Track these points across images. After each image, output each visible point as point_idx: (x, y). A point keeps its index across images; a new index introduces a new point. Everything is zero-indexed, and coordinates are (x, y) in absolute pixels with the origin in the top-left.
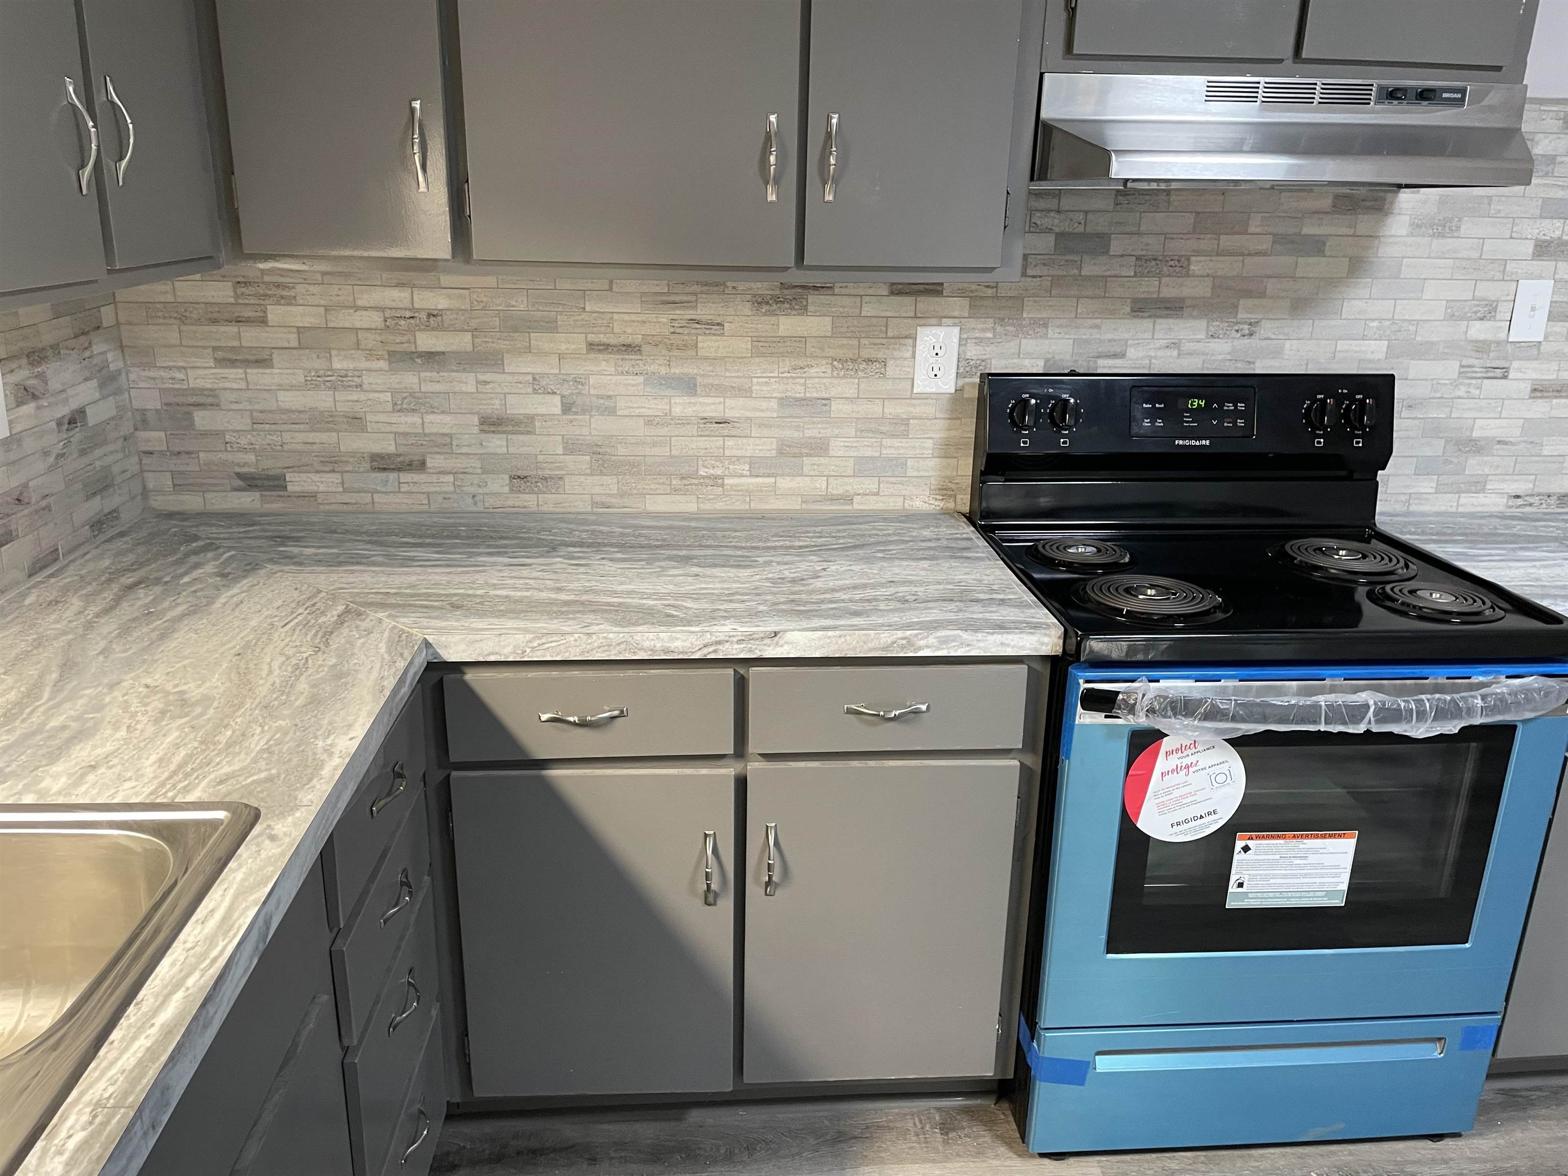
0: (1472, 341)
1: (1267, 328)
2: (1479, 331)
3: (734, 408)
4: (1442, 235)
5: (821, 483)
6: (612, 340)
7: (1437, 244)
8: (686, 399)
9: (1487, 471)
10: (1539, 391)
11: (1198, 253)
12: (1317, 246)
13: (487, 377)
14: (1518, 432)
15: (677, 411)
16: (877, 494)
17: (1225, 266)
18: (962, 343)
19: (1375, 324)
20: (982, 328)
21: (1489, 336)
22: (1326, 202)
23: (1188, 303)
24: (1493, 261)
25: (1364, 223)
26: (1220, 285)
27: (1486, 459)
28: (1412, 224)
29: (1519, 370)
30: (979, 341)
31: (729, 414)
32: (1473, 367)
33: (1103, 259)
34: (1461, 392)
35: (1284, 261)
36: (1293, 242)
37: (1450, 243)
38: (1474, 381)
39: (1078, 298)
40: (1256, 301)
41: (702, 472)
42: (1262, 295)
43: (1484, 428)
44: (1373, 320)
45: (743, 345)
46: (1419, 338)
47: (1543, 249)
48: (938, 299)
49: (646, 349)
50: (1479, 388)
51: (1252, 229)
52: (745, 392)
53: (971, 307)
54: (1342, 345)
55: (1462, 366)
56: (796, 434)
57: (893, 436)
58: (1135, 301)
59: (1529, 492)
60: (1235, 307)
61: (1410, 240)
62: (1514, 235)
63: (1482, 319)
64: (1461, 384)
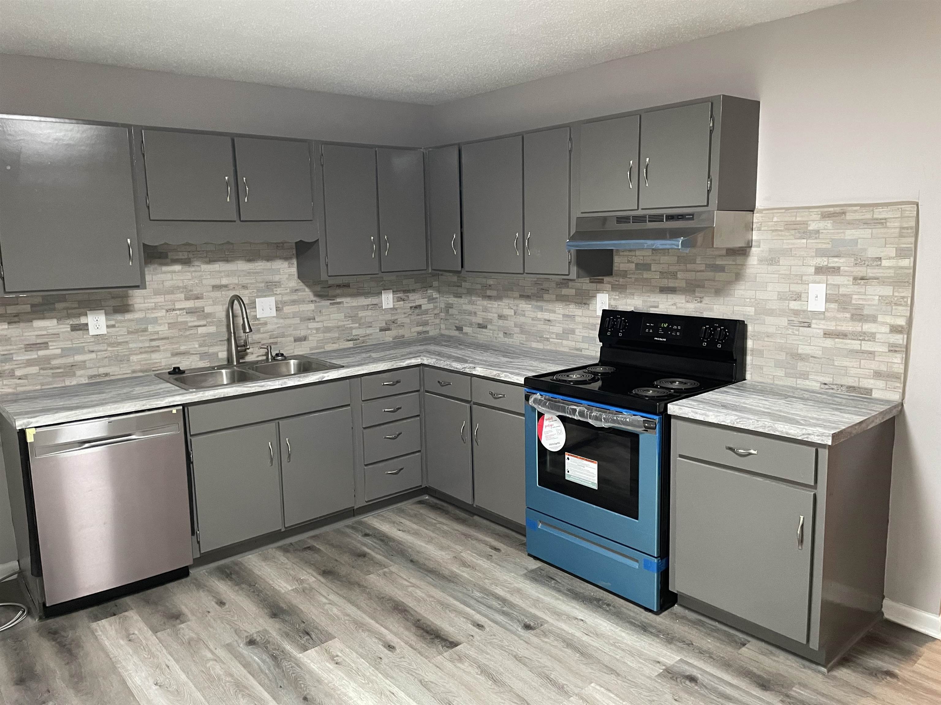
0: (792, 310)
1: (706, 300)
2: (794, 305)
3: (552, 316)
4: (771, 265)
5: (573, 343)
6: (525, 294)
7: (770, 268)
8: (540, 313)
9: (808, 369)
10: (827, 334)
11: (680, 271)
12: (721, 269)
13: (500, 303)
14: (820, 353)
15: (539, 316)
16: (588, 349)
17: (691, 276)
18: (609, 300)
19: (748, 300)
20: (615, 295)
21: (799, 308)
22: (724, 252)
23: (678, 289)
24: (796, 275)
25: (739, 260)
26: (688, 282)
27: (806, 363)
28: (758, 260)
29: (816, 324)
30: (614, 299)
31: (551, 318)
32: (794, 321)
33: (649, 272)
34: (790, 332)
35: (710, 274)
36: (712, 267)
37: (775, 268)
38: (795, 328)
39: (643, 286)
40: (702, 289)
41: (544, 336)
42: (703, 287)
43: (803, 349)
44: (747, 298)
45: (554, 297)
46: (767, 307)
47: (819, 270)
48: (602, 285)
49: (532, 297)
50: (798, 330)
51: (697, 262)
52: (554, 312)
53: (612, 288)
54: (736, 308)
55: (789, 321)
56: (567, 327)
57: (592, 330)
58: (660, 287)
59: (831, 383)
60: (694, 291)
61: (759, 266)
62: (804, 264)
63: (795, 300)
64: (789, 328)
